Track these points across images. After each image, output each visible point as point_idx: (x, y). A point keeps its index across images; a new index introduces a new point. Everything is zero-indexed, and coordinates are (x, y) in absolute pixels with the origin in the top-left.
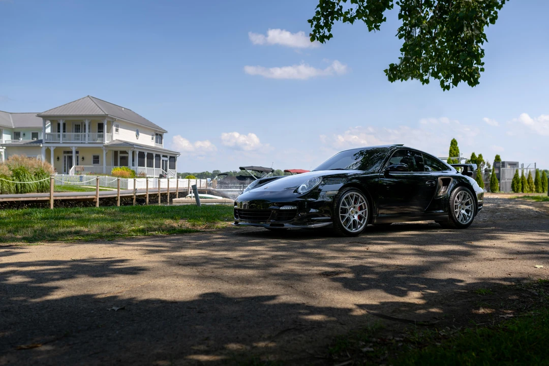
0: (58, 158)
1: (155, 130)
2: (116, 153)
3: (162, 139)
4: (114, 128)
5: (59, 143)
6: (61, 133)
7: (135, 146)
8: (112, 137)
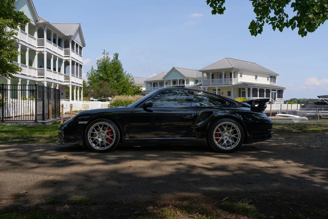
1: (270, 74)
2: (240, 89)
3: (275, 80)
4: (239, 75)
6: (211, 79)
8: (237, 80)
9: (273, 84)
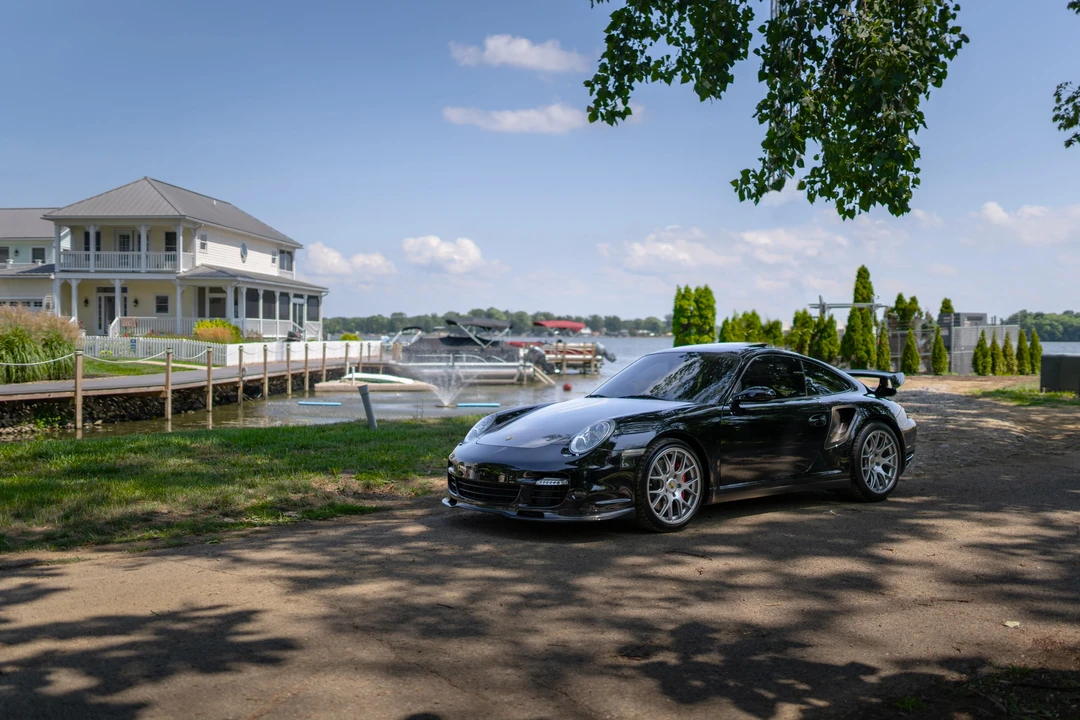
0: (86, 302)
1: (279, 244)
2: (201, 291)
3: (292, 262)
4: (198, 242)
5: (88, 272)
6: (92, 252)
7: (239, 279)
8: (194, 258)
9: (286, 275)
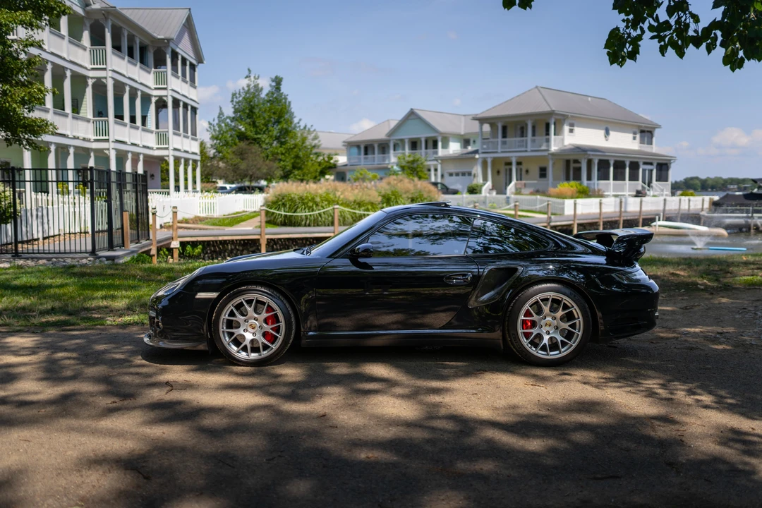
0: (498, 172)
1: (639, 126)
2: (568, 162)
3: (652, 138)
4: (566, 128)
5: (496, 152)
6: (500, 139)
7: (589, 153)
8: (563, 140)
9: (646, 148)
